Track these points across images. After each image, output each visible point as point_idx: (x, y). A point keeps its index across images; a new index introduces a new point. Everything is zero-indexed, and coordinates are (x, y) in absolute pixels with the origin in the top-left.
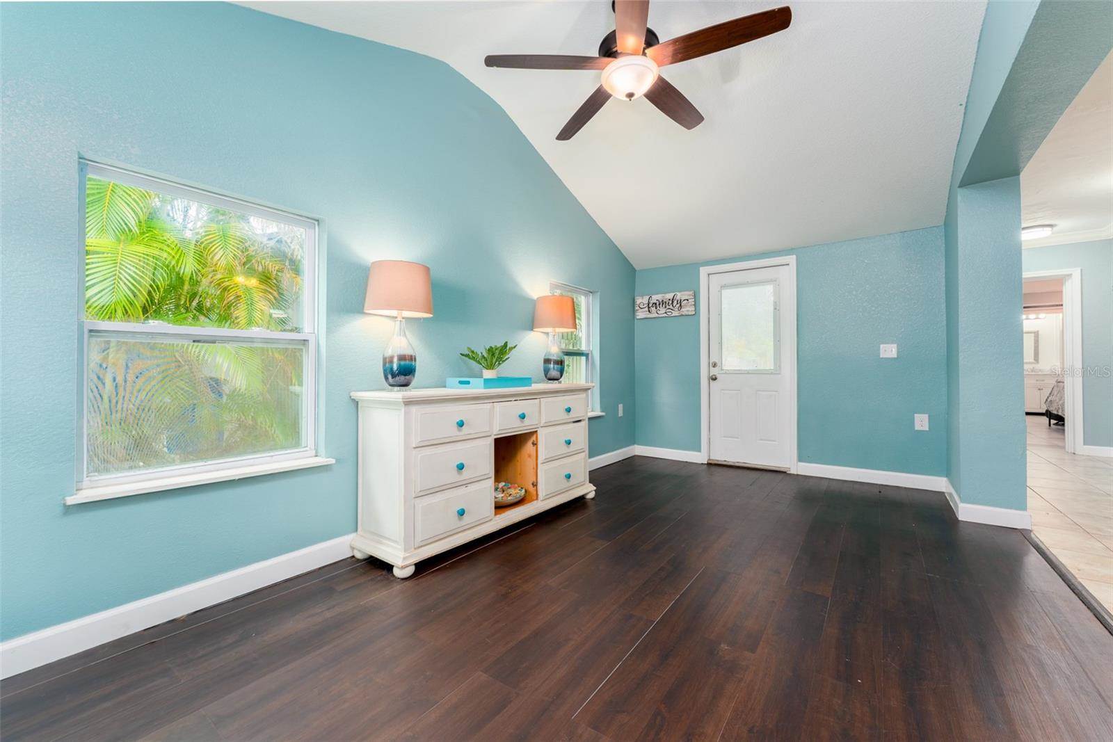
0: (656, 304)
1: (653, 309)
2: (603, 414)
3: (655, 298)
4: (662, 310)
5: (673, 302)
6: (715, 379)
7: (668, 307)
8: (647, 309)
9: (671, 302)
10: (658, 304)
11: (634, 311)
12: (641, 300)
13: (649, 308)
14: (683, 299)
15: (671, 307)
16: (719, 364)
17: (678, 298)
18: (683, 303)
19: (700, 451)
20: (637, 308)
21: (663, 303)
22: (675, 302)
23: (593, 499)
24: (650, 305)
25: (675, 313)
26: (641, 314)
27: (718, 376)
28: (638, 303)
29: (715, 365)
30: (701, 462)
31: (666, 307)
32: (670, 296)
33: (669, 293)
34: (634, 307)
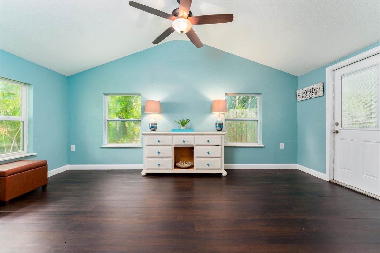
0: (305, 92)
1: (304, 95)
2: (263, 146)
3: (305, 89)
4: (308, 95)
5: (312, 90)
6: (338, 132)
7: (310, 93)
8: (301, 96)
9: (311, 91)
10: (306, 93)
11: (296, 98)
12: (299, 92)
13: (302, 95)
14: (317, 88)
15: (312, 93)
16: (340, 124)
17: (315, 88)
18: (317, 90)
19: (325, 173)
20: (297, 96)
21: (308, 92)
22: (314, 90)
23: (224, 176)
24: (303, 94)
25: (314, 96)
26: (299, 99)
27: (339, 131)
28: (297, 93)
29: (337, 124)
30: (326, 180)
31: (309, 93)
32: (311, 87)
33: (311, 86)
34: (296, 95)
